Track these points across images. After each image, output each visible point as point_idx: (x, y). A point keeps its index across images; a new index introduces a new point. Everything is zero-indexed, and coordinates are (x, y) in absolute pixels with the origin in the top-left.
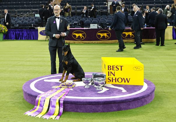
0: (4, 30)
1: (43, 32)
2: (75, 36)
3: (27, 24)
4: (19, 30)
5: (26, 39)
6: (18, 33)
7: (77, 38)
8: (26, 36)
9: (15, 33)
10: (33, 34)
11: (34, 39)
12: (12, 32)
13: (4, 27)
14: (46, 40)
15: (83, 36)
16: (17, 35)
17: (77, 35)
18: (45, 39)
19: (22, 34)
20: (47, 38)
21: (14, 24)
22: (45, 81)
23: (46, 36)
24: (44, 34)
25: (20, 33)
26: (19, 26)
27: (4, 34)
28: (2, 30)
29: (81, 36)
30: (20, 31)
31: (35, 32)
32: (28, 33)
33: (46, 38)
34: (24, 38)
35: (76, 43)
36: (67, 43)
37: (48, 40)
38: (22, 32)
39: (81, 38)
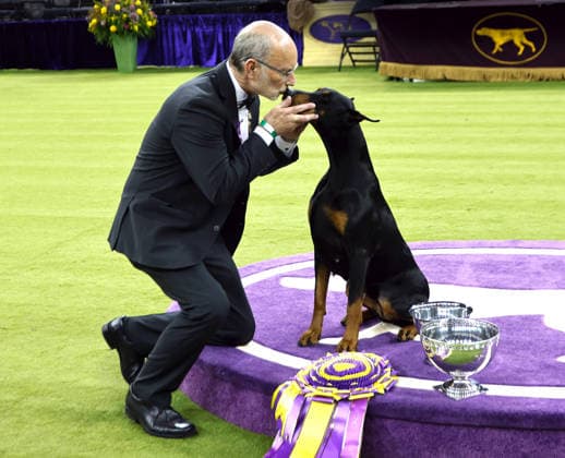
0: (142, 20)
1: (324, 24)
4: (212, 16)
6: (204, 33)
7: (498, 55)
9: (193, 33)
12: (176, 29)
13: (137, 7)
14: (340, 68)
15: (531, 44)
16: (202, 45)
17: (499, 38)
18: (335, 61)
20: (347, 57)
22: (287, 283)
23: (342, 46)
24: (331, 38)
25: (214, 36)
27: (140, 40)
28: (128, 20)
29: (517, 42)
30: (214, 25)
33: (343, 56)
35: (493, 80)
36: (445, 80)
37: (351, 64)
38: (223, 28)
39: (520, 53)
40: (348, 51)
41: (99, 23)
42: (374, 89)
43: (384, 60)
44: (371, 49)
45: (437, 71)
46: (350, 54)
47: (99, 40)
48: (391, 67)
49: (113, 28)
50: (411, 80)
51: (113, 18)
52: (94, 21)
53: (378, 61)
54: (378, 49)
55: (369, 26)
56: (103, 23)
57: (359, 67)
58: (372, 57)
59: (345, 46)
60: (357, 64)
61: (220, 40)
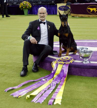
0: (29, 6)
1: (61, 7)
3: (48, 1)
11: (53, 14)
12: (35, 8)
13: (28, 4)
17: (92, 9)
20: (65, 13)
21: (37, 2)
23: (64, 11)
26: (42, 3)
27: (29, 10)
28: (26, 6)
29: (95, 10)
31: (54, 8)
32: (49, 8)
35: (90, 17)
36: (82, 17)
39: (95, 12)
41: (21, 7)
43: (71, 13)
45: (81, 15)
47: (21, 9)
48: (73, 15)
49: (24, 7)
50: (76, 17)
51: (24, 6)
52: (21, 6)
55: (69, 8)
56: (22, 6)
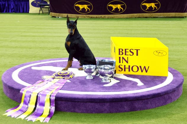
1: (35, 2)
2: (78, 8)
5: (14, 12)
6: (2, 4)
7: (81, 11)
8: (13, 8)
10: (23, 5)
11: (23, 12)
14: (39, 14)
15: (89, 9)
16: (2, 7)
17: (81, 7)
18: (38, 12)
19: (8, 5)
20: (41, 11)
22: (33, 68)
23: (40, 8)
24: (37, 6)
25: (5, 4)
29: (85, 8)
30: (5, 1)
31: (25, 2)
32: (16, 4)
34: (10, 11)
37: (42, 13)
38: (8, 2)
39: (86, 11)
40: (41, 9)
42: (49, 19)
43: (51, 12)
44: (47, 9)
45: (65, 15)
46: (42, 10)
48: (53, 14)
50: (58, 17)
53: (49, 12)
54: (49, 9)
55: (47, 3)
57: (44, 14)
58: (48, 11)
59: (41, 8)
60: (43, 13)
61: (7, 6)
